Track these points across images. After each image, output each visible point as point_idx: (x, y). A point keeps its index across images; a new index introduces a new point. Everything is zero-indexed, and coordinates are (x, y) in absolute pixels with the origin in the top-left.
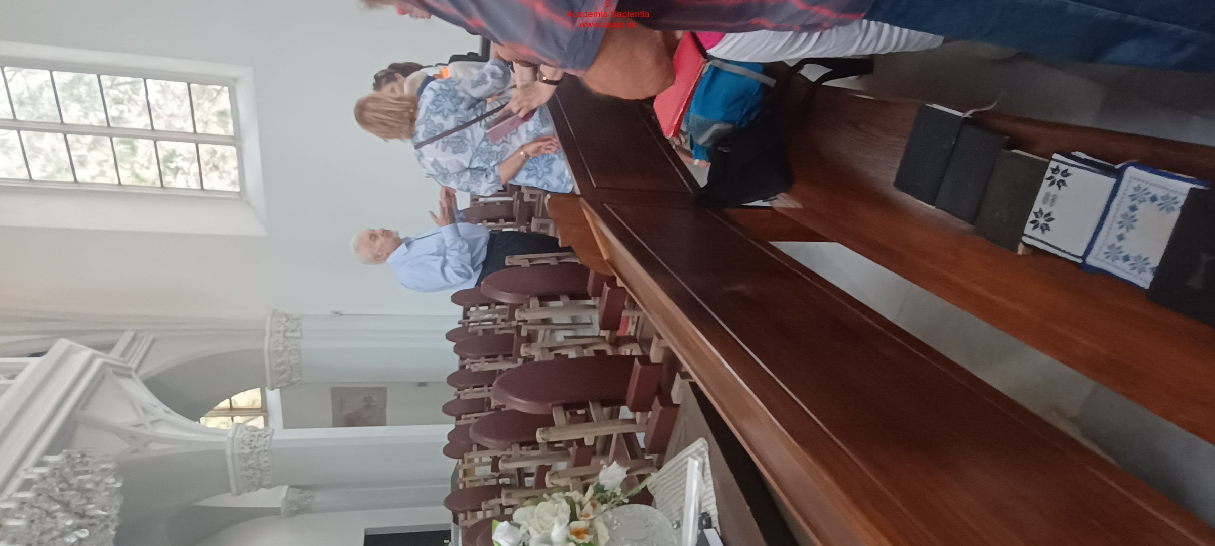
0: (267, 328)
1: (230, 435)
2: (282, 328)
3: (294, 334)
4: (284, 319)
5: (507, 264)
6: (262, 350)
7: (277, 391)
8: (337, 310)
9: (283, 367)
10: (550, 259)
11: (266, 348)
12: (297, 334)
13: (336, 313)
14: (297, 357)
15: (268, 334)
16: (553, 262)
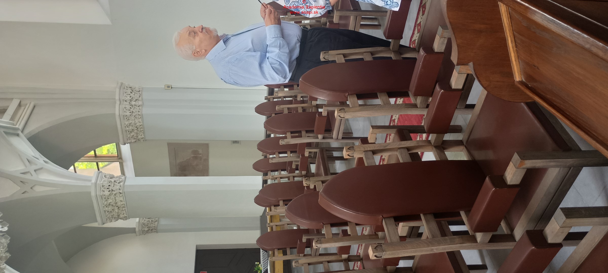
0: (117, 98)
1: (93, 181)
2: (129, 98)
3: (137, 103)
4: (129, 91)
5: (322, 59)
6: (115, 114)
7: (128, 146)
8: (169, 84)
9: (131, 128)
10: (365, 54)
11: (117, 113)
12: (140, 103)
13: (168, 87)
14: (140, 120)
15: (118, 102)
16: (368, 58)
